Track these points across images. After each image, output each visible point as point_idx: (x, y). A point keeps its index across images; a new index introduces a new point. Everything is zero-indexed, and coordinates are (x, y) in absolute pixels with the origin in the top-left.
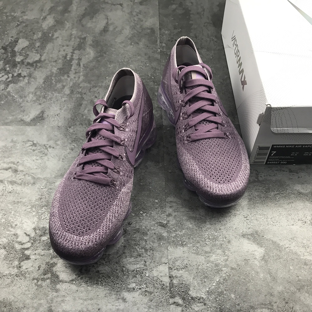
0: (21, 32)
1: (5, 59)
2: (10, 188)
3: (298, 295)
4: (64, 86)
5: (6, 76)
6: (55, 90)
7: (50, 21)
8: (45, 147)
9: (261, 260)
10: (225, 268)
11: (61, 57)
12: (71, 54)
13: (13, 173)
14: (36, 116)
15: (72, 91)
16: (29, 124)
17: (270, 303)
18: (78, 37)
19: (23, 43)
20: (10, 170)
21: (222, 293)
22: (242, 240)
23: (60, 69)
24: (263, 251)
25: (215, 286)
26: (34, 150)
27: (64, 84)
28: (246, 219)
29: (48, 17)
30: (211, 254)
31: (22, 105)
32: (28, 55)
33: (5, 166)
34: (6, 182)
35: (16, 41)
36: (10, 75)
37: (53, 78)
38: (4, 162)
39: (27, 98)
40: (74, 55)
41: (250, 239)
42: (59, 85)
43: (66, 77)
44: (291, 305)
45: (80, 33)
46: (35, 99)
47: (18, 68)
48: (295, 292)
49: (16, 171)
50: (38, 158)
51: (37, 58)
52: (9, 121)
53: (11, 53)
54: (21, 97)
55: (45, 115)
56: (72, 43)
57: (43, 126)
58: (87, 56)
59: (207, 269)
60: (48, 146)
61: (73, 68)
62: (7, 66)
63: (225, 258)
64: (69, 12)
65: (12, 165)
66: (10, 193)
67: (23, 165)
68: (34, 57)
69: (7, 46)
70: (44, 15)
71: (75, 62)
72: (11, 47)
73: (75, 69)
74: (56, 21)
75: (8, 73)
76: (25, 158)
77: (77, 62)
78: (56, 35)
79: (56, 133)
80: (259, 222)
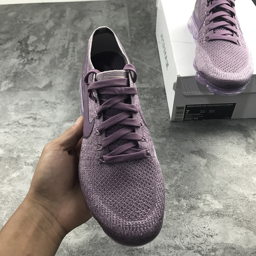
0: (31, 31)
1: (21, 49)
2: (32, 129)
3: (229, 185)
4: (64, 66)
5: (23, 60)
6: (58, 68)
7: (51, 24)
8: (54, 104)
9: (205, 166)
10: (181, 172)
11: (60, 47)
12: (67, 44)
13: (34, 120)
14: (46, 84)
15: (70, 68)
16: (42, 90)
17: (211, 191)
18: (72, 34)
19: (33, 39)
20: (31, 118)
21: (179, 186)
22: (191, 155)
23: (61, 54)
24: (205, 161)
25: (174, 182)
26: (47, 106)
27: (65, 64)
28: (193, 142)
29: (50, 21)
30: (171, 164)
31: (36, 78)
32: (37, 46)
33: (28, 116)
34: (29, 126)
35: (28, 37)
36: (26, 59)
37: (56, 60)
38: (27, 114)
39: (39, 73)
40: (70, 45)
41: (197, 154)
42: (61, 65)
43: (65, 59)
44: (225, 191)
45: (73, 31)
46: (44, 74)
47: (31, 54)
48: (228, 184)
49: (35, 119)
50: (50, 110)
51: (44, 47)
52: (27, 88)
53: (25, 45)
54: (35, 73)
55: (53, 84)
56: (68, 37)
57: (52, 91)
58: (79, 46)
59: (168, 173)
60: (56, 103)
61: (70, 53)
62: (23, 53)
63: (181, 165)
64: (64, 17)
65: (32, 115)
66: (33, 133)
67: (40, 115)
68: (41, 47)
69: (22, 40)
70: (46, 19)
71: (71, 50)
72: (24, 41)
73: (71, 54)
74: (55, 23)
75: (24, 58)
76: (41, 111)
77: (72, 49)
78: (56, 32)
79: (62, 95)
80: (202, 144)
